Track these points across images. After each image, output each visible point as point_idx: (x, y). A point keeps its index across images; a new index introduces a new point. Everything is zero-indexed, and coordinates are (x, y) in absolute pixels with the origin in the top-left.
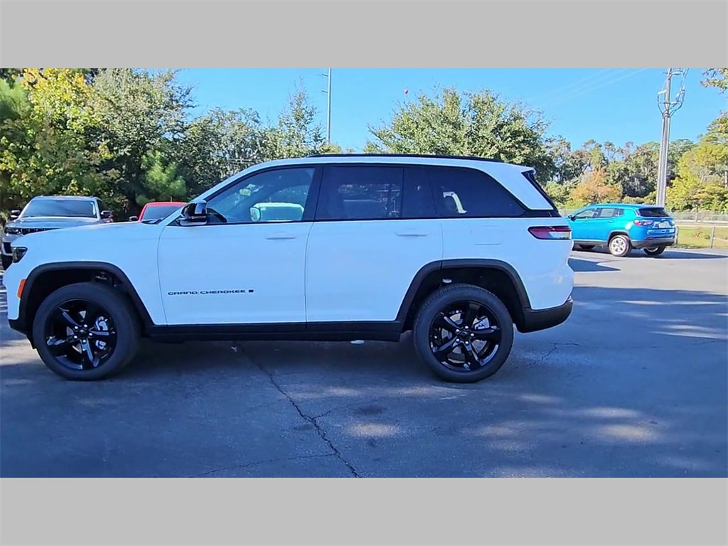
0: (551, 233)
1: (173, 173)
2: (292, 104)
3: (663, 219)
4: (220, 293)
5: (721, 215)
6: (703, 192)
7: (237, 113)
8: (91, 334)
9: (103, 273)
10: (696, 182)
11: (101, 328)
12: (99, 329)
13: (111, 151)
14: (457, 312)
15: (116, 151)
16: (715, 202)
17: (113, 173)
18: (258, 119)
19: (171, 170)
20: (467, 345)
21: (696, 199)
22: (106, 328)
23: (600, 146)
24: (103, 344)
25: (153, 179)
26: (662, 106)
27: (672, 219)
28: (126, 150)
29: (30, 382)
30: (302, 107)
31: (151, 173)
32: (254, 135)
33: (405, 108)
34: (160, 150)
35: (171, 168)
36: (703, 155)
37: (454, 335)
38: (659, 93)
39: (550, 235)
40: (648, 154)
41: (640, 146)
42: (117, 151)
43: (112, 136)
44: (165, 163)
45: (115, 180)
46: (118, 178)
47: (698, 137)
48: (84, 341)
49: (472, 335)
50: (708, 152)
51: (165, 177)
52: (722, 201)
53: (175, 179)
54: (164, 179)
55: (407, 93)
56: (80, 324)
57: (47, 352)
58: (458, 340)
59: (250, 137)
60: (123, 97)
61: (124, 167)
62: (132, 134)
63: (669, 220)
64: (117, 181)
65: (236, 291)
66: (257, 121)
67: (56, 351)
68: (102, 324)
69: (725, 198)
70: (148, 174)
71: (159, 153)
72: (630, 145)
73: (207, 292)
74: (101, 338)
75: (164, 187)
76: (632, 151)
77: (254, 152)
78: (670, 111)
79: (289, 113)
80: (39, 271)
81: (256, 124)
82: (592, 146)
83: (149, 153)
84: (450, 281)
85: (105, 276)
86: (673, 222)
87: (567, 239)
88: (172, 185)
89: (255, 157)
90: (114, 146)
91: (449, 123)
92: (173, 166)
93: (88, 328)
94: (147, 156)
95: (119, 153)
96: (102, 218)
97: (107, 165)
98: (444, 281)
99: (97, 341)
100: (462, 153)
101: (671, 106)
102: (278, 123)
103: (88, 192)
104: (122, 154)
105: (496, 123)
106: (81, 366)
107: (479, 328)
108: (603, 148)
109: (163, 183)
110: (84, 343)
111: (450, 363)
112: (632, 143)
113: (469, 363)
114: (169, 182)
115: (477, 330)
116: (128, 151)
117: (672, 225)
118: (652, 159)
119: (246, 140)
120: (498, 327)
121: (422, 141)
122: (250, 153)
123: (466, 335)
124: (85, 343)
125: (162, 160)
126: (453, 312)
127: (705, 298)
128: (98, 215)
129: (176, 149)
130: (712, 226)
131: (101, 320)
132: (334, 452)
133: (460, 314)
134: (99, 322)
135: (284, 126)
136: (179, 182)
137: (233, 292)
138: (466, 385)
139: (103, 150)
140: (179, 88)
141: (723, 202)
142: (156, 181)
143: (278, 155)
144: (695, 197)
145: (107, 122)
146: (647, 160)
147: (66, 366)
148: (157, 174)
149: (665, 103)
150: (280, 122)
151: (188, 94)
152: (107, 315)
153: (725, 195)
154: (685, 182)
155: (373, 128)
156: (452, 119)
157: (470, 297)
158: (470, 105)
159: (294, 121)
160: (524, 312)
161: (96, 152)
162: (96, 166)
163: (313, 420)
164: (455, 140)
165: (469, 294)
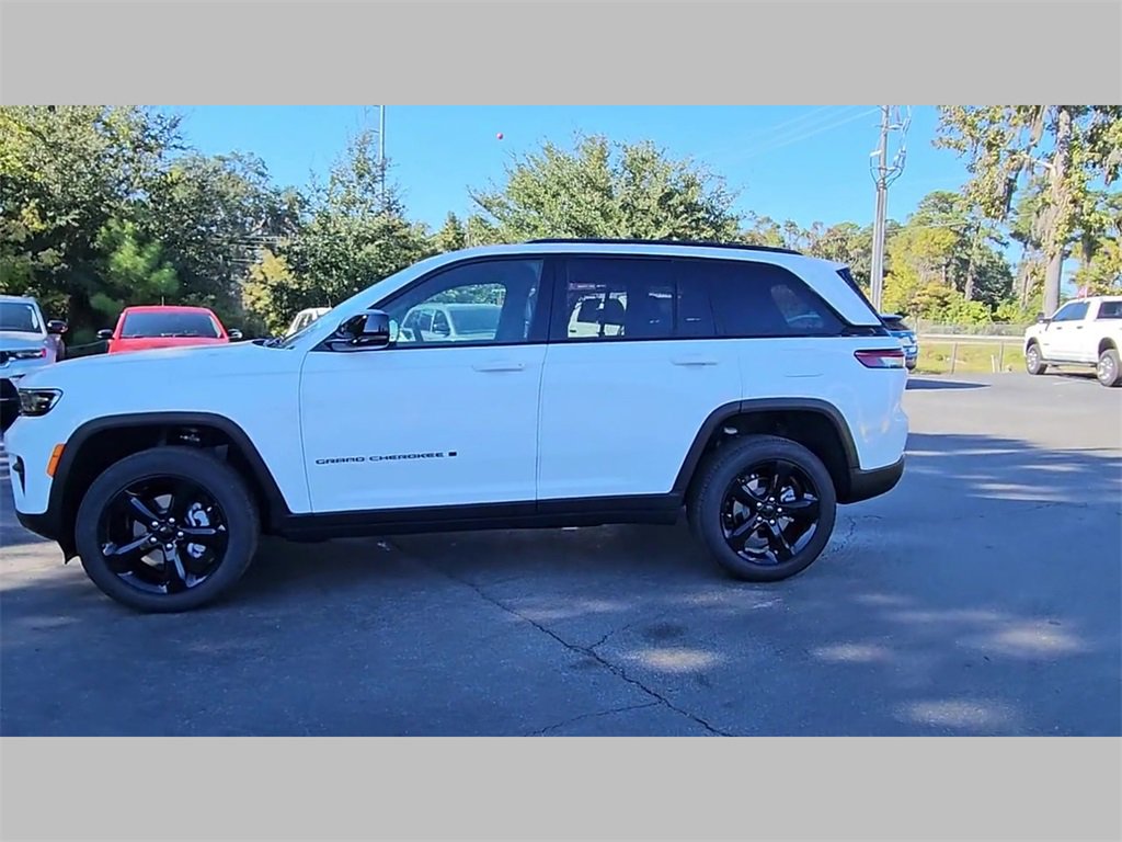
0: (883, 359)
1: (157, 259)
2: (350, 150)
3: (903, 333)
4: (402, 459)
5: (941, 327)
6: (924, 295)
7: (228, 160)
8: (180, 534)
9: (194, 430)
10: (914, 280)
11: (198, 522)
12: (194, 524)
13: (43, 219)
14: (753, 476)
15: (50, 218)
16: (934, 308)
17: (48, 256)
18: (264, 170)
19: (152, 253)
20: (773, 525)
21: (915, 304)
22: (205, 522)
23: (779, 227)
24: (202, 548)
25: (120, 266)
26: (875, 172)
27: (913, 334)
28: (69, 218)
29: (73, 620)
30: (367, 155)
31: (118, 257)
32: (258, 196)
33: (526, 163)
34: (132, 219)
35: (153, 249)
36: (924, 242)
37: (754, 510)
38: (873, 154)
39: (882, 362)
40: (842, 240)
41: (831, 228)
42: (53, 219)
43: (41, 192)
44: (143, 240)
45: (52, 268)
46: (56, 265)
47: (908, 217)
48: (169, 546)
49: (780, 510)
50: (930, 238)
51: (141, 262)
52: (942, 306)
53: (159, 266)
54: (140, 267)
55: (501, 137)
56: (161, 517)
57: (103, 568)
58: (759, 518)
59: (251, 200)
60: (62, 127)
61: (63, 245)
62: (79, 190)
63: (910, 335)
64: (55, 268)
65: (428, 455)
66: (262, 174)
67: (117, 564)
68: (199, 516)
69: (946, 303)
70: (112, 258)
71: (130, 224)
72: (819, 227)
73: (381, 458)
74: (198, 540)
75: (141, 281)
76: (822, 234)
77: (257, 223)
78: (887, 180)
79: (348, 164)
80: (89, 429)
81: (261, 178)
82: (768, 227)
83: (112, 223)
84: (735, 431)
85: (197, 435)
86: (915, 338)
87: (901, 367)
88: (155, 277)
89: (260, 232)
90: (46, 209)
91: (597, 189)
92: (154, 248)
93: (176, 523)
94: (109, 229)
95: (58, 222)
96: (49, 333)
97: (37, 242)
98: (727, 431)
99: (191, 545)
100: (617, 235)
101: (888, 173)
102: (330, 179)
103: (5, 287)
104: (63, 223)
105: (663, 191)
106: (164, 588)
107: (787, 500)
108: (782, 230)
109: (139, 274)
110: (168, 550)
111: (750, 554)
112: (821, 224)
113: (776, 552)
114: (150, 271)
115: (785, 502)
116: (74, 220)
117: (913, 342)
118: (847, 248)
119: (245, 204)
120: (815, 495)
121: (557, 214)
122: (251, 224)
123: (771, 511)
124: (171, 549)
125: (136, 235)
126: (747, 478)
127: (989, 444)
128: (43, 327)
129: (157, 218)
130: (954, 343)
131: (198, 510)
132: (657, 699)
133: (757, 481)
134: (194, 512)
135: (339, 185)
136: (167, 273)
137: (423, 456)
138: (773, 584)
139: (31, 216)
140: (159, 116)
141: (944, 309)
142: (127, 269)
143: (332, 231)
144: (913, 301)
145: (32, 169)
146: (840, 247)
147: (138, 590)
148: (127, 258)
149: (880, 169)
150: (333, 178)
151: (175, 126)
152: (207, 499)
153: (946, 299)
154: (900, 279)
155: (475, 191)
156: (601, 182)
157: (780, 454)
158: (623, 162)
159: (355, 178)
160: (852, 473)
161: (17, 220)
162: (19, 243)
163: (589, 651)
164: (606, 216)
165: (779, 450)
